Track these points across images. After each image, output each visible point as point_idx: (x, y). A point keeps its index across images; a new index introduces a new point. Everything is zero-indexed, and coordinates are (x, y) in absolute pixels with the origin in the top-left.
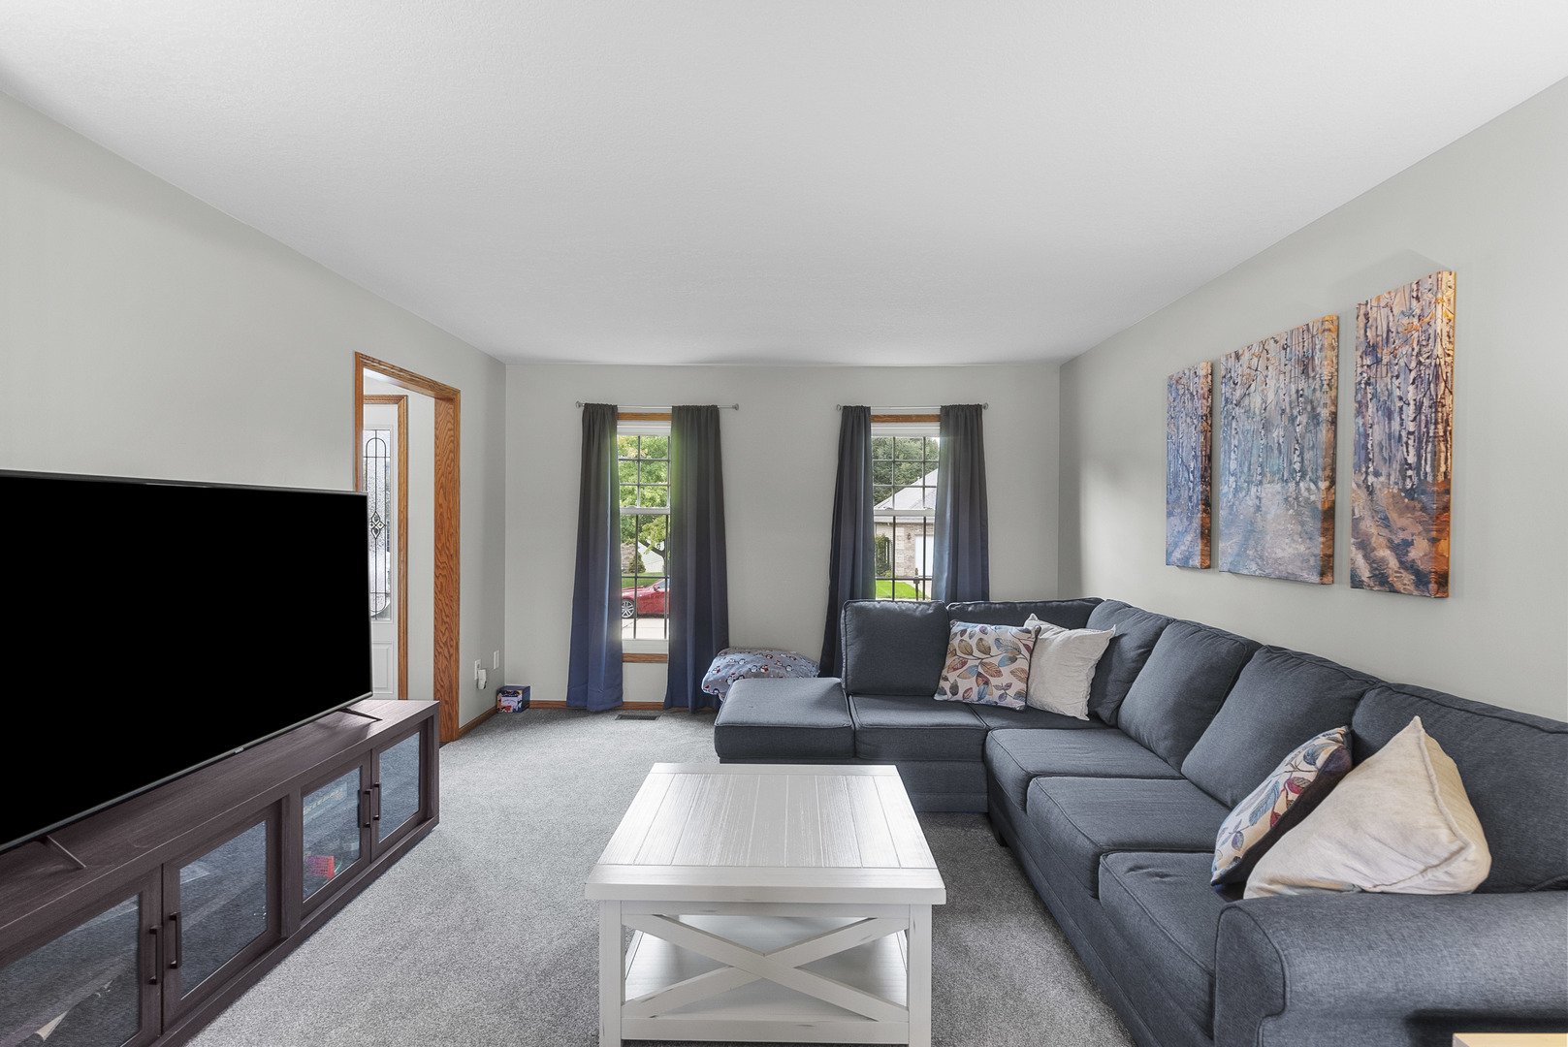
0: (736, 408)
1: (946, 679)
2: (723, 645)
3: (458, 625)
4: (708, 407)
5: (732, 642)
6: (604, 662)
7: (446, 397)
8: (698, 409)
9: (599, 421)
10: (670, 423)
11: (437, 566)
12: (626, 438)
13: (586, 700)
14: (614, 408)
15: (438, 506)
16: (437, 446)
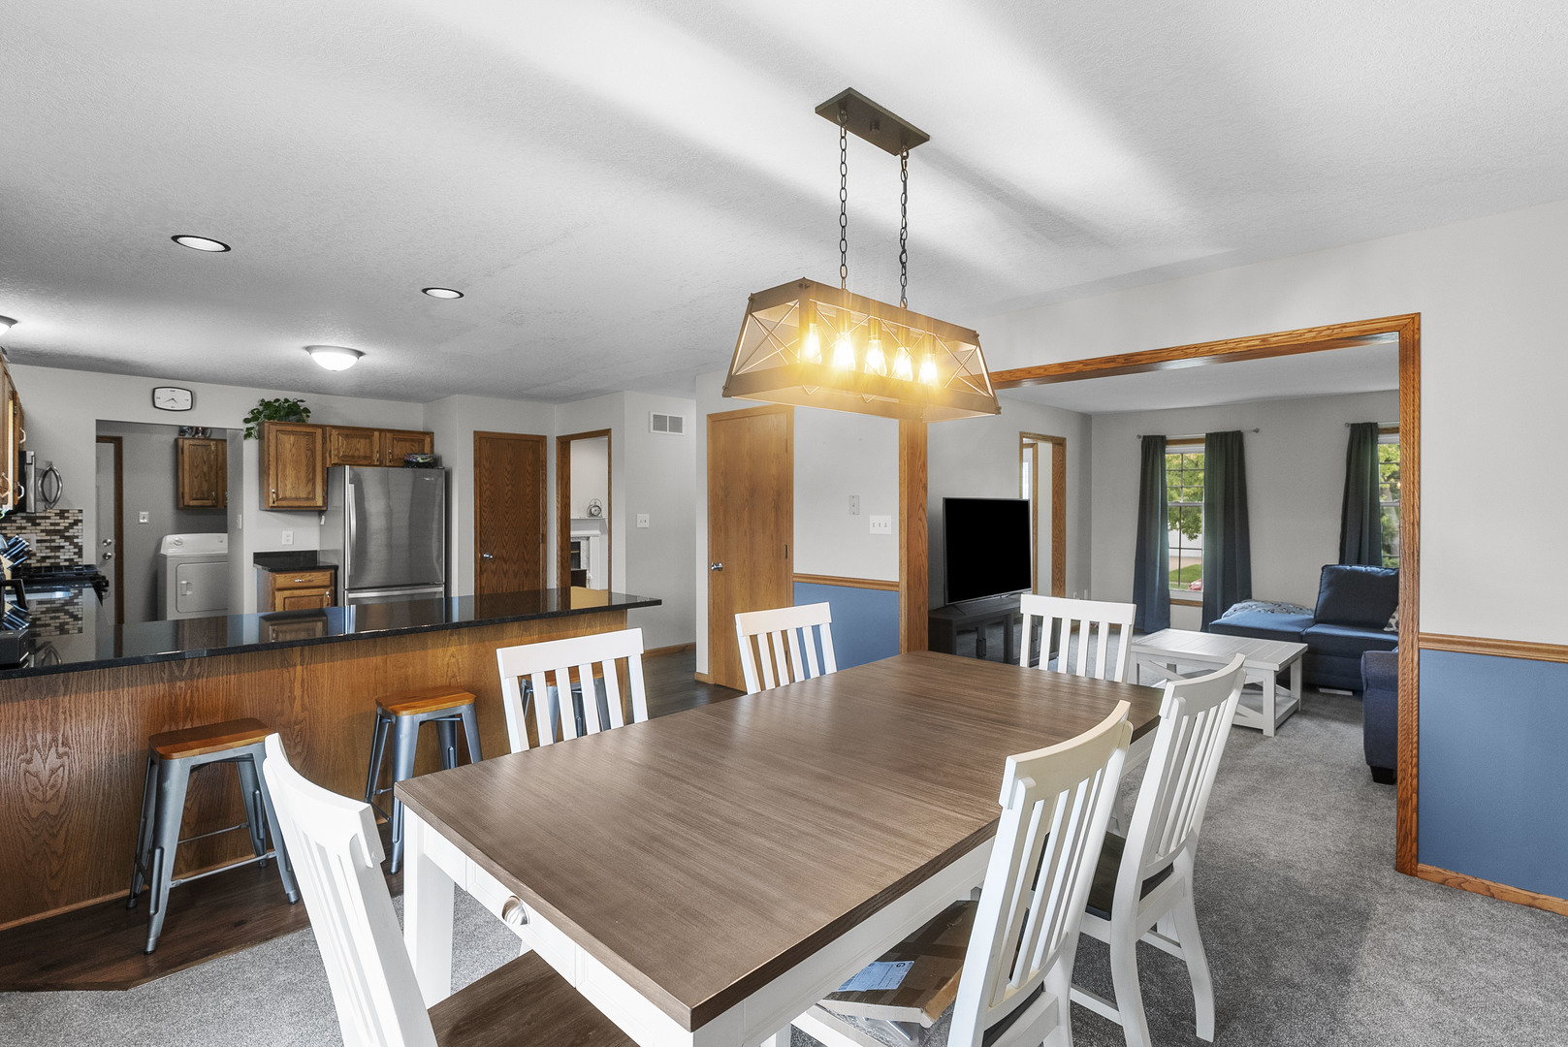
0: (1257, 431)
1: (1394, 618)
2: (1247, 595)
3: (1065, 569)
4: (1233, 432)
5: (1254, 595)
6: (1156, 603)
7: (1059, 444)
8: (1226, 434)
9: (1153, 448)
10: (1204, 445)
11: (1053, 536)
12: (1173, 457)
13: (1144, 625)
14: (1163, 438)
15: (1054, 503)
16: (1053, 470)
